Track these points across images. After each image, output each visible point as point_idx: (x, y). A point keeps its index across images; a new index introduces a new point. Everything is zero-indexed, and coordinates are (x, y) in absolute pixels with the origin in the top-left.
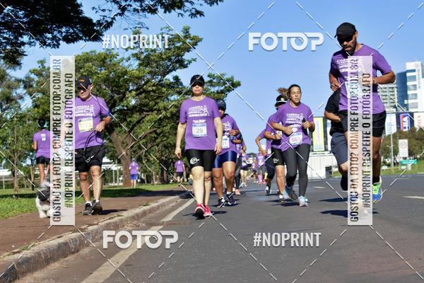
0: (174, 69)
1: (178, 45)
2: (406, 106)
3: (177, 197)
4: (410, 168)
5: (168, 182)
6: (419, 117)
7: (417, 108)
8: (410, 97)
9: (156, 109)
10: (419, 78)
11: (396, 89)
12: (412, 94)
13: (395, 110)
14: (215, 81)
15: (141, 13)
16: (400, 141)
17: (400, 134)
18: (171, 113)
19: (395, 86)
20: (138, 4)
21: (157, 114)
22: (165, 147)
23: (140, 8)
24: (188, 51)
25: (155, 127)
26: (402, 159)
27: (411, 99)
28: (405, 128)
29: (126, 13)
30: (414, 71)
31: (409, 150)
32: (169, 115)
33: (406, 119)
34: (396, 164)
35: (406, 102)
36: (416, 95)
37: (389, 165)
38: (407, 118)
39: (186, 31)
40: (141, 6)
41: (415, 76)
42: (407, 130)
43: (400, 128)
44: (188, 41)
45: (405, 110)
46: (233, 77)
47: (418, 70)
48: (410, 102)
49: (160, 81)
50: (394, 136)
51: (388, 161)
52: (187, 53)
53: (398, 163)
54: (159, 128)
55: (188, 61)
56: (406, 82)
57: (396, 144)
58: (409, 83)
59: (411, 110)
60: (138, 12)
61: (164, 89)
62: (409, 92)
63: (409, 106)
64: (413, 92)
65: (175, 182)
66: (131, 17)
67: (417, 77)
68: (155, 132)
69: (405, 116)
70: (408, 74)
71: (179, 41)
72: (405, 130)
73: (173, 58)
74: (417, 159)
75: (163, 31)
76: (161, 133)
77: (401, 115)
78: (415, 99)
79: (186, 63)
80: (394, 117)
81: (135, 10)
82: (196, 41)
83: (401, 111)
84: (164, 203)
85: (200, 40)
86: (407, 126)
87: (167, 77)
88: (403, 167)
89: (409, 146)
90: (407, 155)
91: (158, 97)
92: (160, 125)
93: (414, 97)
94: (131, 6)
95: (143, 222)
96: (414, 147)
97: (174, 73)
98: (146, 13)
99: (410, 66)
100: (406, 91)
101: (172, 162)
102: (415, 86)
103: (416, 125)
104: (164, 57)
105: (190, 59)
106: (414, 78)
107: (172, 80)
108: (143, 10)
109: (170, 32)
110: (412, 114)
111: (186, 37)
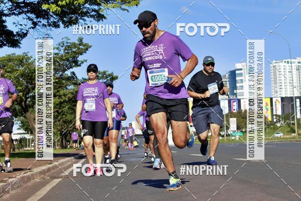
0: (71, 67)
1: (74, 50)
2: (236, 94)
3: (73, 158)
4: (237, 139)
5: (66, 147)
6: (245, 102)
7: (243, 95)
8: (238, 88)
9: (58, 95)
10: (245, 75)
11: (228, 83)
12: (240, 86)
13: (227, 97)
14: (100, 75)
15: (48, 28)
16: (231, 119)
17: (231, 114)
18: (69, 97)
19: (228, 80)
20: (46, 21)
21: (58, 98)
22: (65, 122)
23: (47, 24)
24: (81, 54)
25: (56, 108)
26: (232, 132)
27: (240, 89)
28: (234, 110)
29: (37, 27)
30: (241, 69)
31: (237, 126)
32: (67, 99)
33: (235, 104)
34: (228, 135)
35: (235, 91)
36: (242, 86)
37: (223, 136)
38: (236, 102)
39: (81, 40)
40: (48, 22)
41: (242, 73)
42: (236, 111)
43: (231, 110)
44: (81, 47)
45: (235, 98)
46: (113, 73)
47: (244, 69)
48: (238, 91)
49: (61, 75)
50: (227, 115)
51: (222, 133)
52: (80, 56)
53: (229, 135)
54: (60, 109)
55: (81, 61)
56: (236, 77)
57: (228, 122)
58: (237, 78)
59: (239, 97)
60: (46, 26)
61: (64, 81)
62: (238, 85)
63: (238, 94)
64: (241, 84)
65: (71, 147)
66: (41, 30)
67: (243, 74)
68: (57, 111)
69: (234, 102)
70: (237, 72)
71: (75, 47)
72: (234, 111)
73: (71, 59)
74: (243, 132)
75: (64, 40)
76: (61, 112)
77: (232, 101)
78: (242, 89)
79: (79, 63)
80: (227, 102)
81: (44, 25)
82: (87, 47)
83: (232, 98)
84: (63, 162)
85: (90, 47)
86: (236, 109)
87: (66, 72)
88: (233, 138)
89: (237, 123)
90: (236, 129)
91: (60, 87)
92: (60, 106)
93: (241, 88)
94: (41, 22)
95: (48, 176)
96: (241, 124)
97: (71, 70)
98: (51, 27)
99: (238, 66)
100: (236, 84)
101: (69, 133)
102: (242, 80)
103: (243, 108)
104: (64, 58)
105: (82, 60)
106: (241, 75)
107: (70, 75)
108: (49, 25)
109: (69, 41)
110: (239, 101)
111: (80, 45)
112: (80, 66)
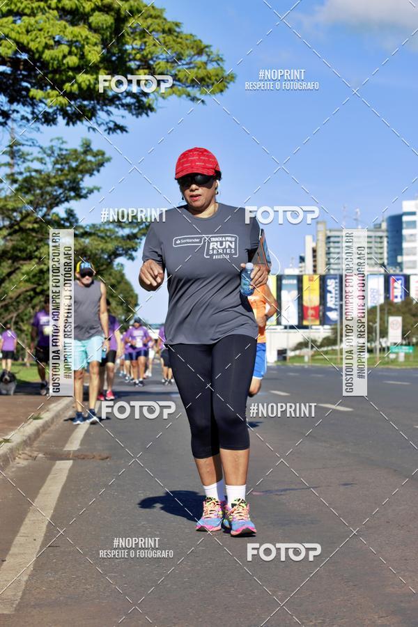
0: (67, 199)
1: (75, 164)
2: (400, 265)
4: (402, 358)
7: (415, 267)
8: (406, 251)
11: (385, 240)
12: (410, 248)
13: (383, 270)
15: (32, 124)
16: (391, 319)
17: (389, 306)
19: (385, 234)
20: (29, 109)
23: (30, 117)
24: (91, 175)
25: (32, 282)
26: (391, 345)
27: (408, 255)
28: (396, 297)
29: (9, 122)
30: (413, 214)
33: (399, 284)
34: (382, 350)
35: (399, 259)
36: (415, 249)
37: (372, 352)
38: (400, 282)
39: (87, 145)
40: (33, 113)
41: (415, 222)
42: (399, 300)
43: (388, 297)
44: (89, 158)
45: (398, 272)
48: (406, 259)
49: (45, 215)
50: (382, 308)
51: (370, 345)
52: (87, 177)
53: (384, 349)
55: (89, 189)
56: (402, 229)
58: (405, 232)
59: (407, 271)
60: (28, 122)
62: (405, 245)
63: (404, 265)
64: (412, 245)
68: (34, 289)
70: (405, 219)
71: (76, 159)
72: (396, 300)
73: (66, 183)
74: (412, 345)
75: (54, 143)
77: (392, 278)
78: (414, 254)
79: (84, 192)
80: (381, 280)
81: (23, 118)
82: (102, 160)
83: (391, 272)
85: (109, 159)
86: (399, 294)
87: (55, 210)
88: (392, 356)
90: (399, 340)
94: (18, 112)
96: (409, 327)
97: (66, 205)
99: (407, 206)
100: (401, 244)
102: (414, 236)
103: (414, 295)
104: (53, 181)
105: (92, 187)
106: (413, 224)
108: (36, 119)
109: (64, 146)
110: (407, 279)
111: (86, 153)
112: (85, 197)
